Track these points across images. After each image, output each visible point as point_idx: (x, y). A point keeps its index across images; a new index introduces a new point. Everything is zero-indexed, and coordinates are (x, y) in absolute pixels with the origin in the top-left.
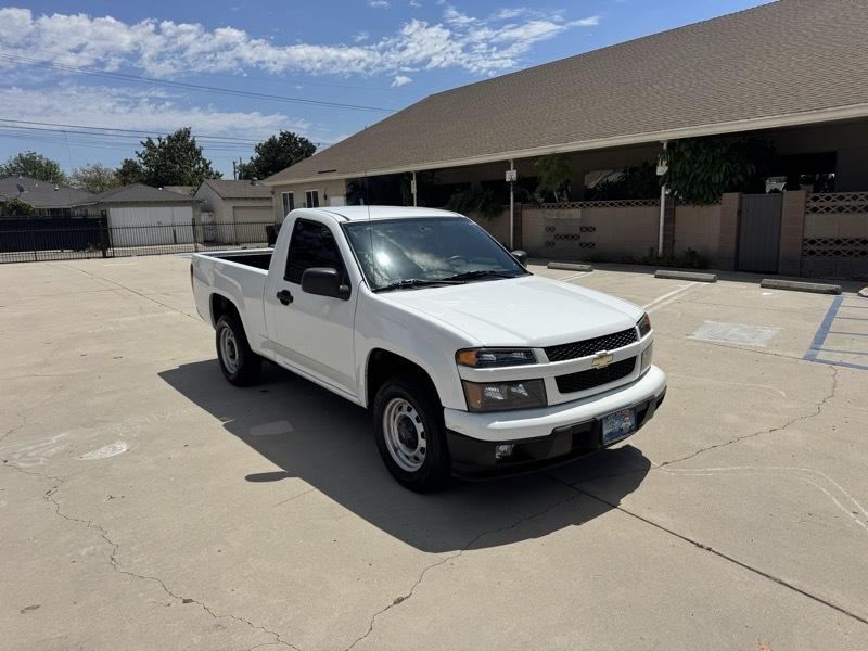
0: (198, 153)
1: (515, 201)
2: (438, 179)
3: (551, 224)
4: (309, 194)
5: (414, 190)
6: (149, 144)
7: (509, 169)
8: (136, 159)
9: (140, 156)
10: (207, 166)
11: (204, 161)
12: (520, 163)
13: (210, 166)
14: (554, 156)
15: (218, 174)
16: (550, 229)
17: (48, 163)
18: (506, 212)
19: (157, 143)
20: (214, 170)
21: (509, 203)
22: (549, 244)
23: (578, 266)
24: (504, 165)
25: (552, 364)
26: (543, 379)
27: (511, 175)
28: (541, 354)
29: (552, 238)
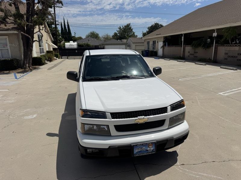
0: (132, 30)
1: (215, 43)
2: (191, 36)
3: (227, 52)
4: (153, 41)
5: (183, 40)
6: (120, 28)
7: (214, 32)
8: (116, 32)
9: (118, 31)
10: (134, 33)
11: (133, 32)
12: (218, 30)
13: (135, 34)
14: (230, 28)
15: (136, 36)
16: (226, 54)
17: (97, 34)
18: (212, 47)
19: (122, 28)
20: (135, 35)
21: (213, 44)
22: (226, 59)
23: (232, 68)
24: (213, 31)
25: (113, 120)
26: (108, 125)
27: (215, 34)
28: (109, 115)
29: (227, 57)
